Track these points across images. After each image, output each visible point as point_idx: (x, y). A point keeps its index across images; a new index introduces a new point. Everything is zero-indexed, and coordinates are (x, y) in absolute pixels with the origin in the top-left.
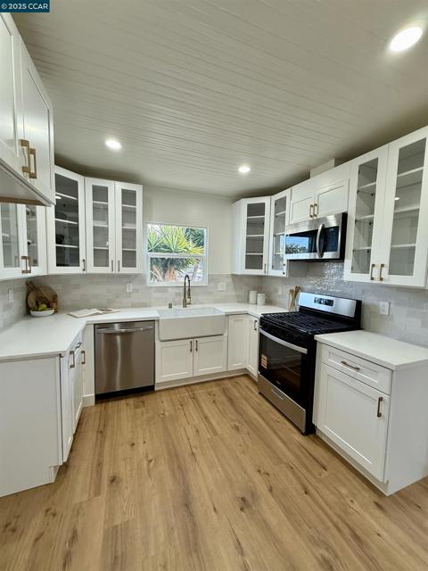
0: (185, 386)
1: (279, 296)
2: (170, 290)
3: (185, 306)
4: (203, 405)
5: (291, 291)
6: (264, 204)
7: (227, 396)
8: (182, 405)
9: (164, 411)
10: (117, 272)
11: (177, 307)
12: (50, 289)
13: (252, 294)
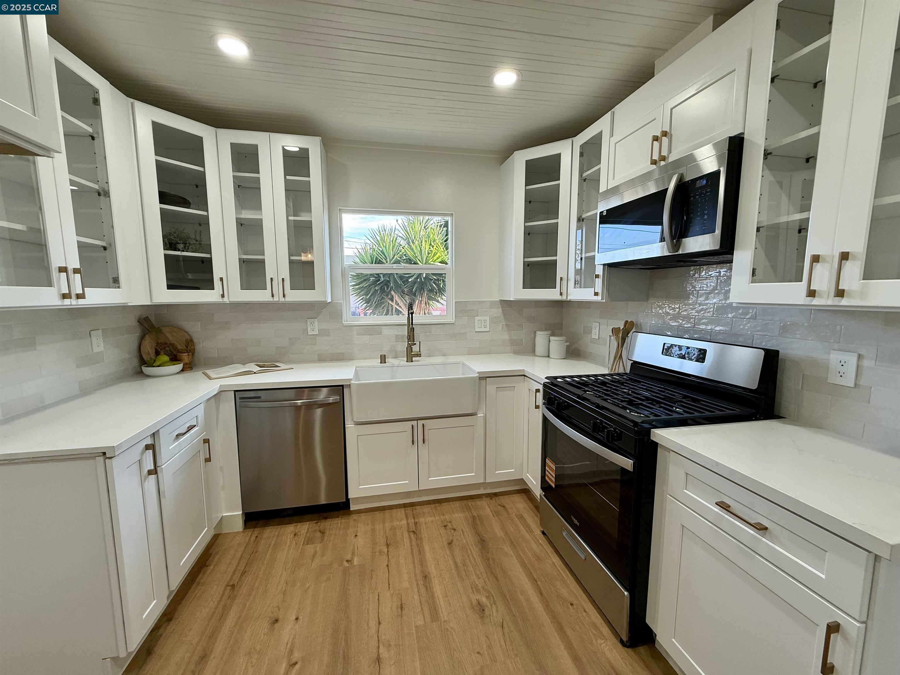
0: (405, 506)
1: (594, 341)
2: (386, 331)
3: (410, 359)
4: (427, 547)
5: (615, 331)
6: (558, 157)
7: (478, 533)
8: (388, 545)
9: (353, 554)
10: (282, 299)
11: (396, 362)
12: (181, 329)
13: (541, 338)
